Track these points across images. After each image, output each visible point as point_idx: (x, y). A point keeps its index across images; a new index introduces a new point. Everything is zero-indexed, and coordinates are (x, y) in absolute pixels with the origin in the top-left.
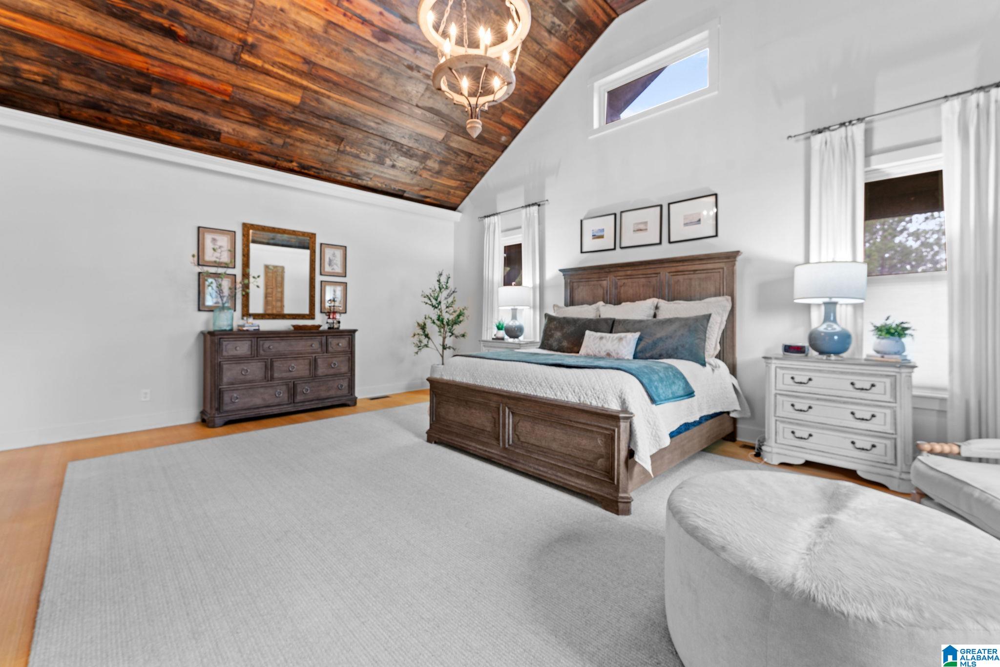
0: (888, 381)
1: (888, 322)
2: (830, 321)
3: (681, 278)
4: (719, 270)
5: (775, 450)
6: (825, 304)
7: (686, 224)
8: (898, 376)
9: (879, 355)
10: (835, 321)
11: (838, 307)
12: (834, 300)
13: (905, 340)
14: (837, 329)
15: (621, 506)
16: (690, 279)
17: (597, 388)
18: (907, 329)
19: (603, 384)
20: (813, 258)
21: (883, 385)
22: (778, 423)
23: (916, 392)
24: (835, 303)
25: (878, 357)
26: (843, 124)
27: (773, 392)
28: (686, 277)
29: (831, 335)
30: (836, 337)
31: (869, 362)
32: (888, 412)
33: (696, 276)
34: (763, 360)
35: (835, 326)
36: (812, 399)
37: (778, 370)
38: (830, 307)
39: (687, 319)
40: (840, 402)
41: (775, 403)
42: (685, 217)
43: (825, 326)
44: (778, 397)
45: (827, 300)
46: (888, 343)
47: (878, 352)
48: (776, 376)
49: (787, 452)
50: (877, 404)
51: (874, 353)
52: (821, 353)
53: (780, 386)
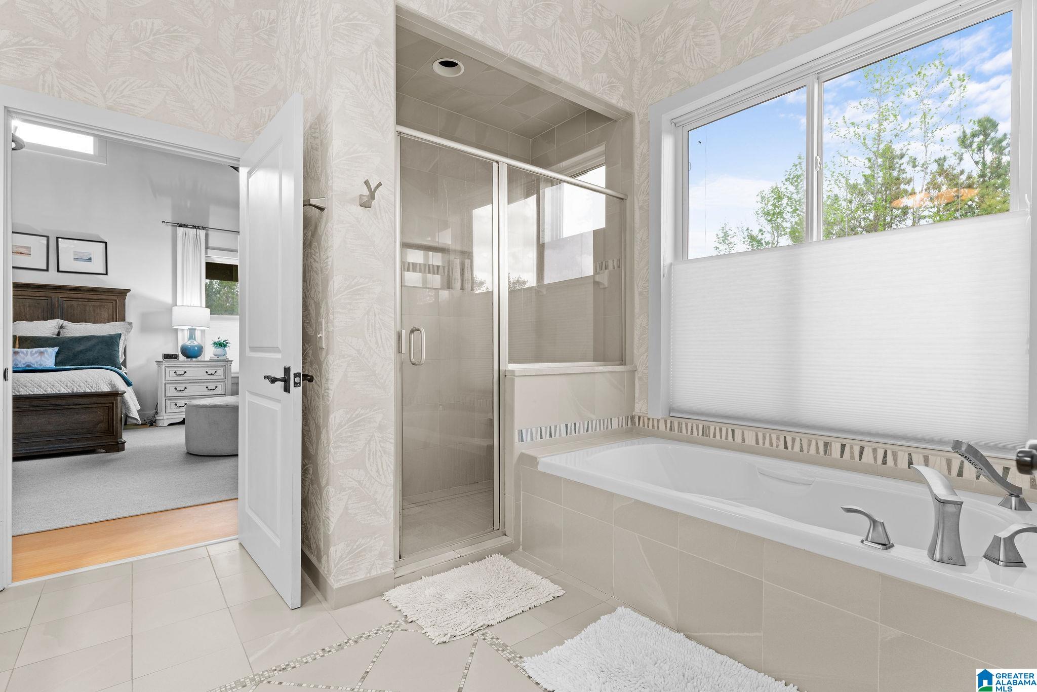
0: (222, 369)
1: (220, 339)
2: (193, 339)
3: (75, 303)
4: (112, 301)
5: (165, 418)
6: (189, 329)
7: (76, 259)
8: (226, 365)
9: (216, 357)
10: (195, 339)
11: (196, 331)
12: (194, 327)
13: (227, 349)
14: (196, 343)
15: (120, 446)
16: (85, 305)
17: (89, 380)
18: (227, 343)
19: (94, 378)
20: (179, 303)
21: (220, 370)
22: (167, 401)
23: (233, 375)
24: (195, 329)
25: (216, 358)
26: (194, 227)
27: (164, 382)
28: (80, 303)
29: (194, 347)
30: (196, 348)
31: (211, 361)
32: (222, 384)
33: (90, 303)
34: (156, 363)
35: (195, 342)
36: (185, 383)
37: (166, 368)
38: (192, 331)
39: (103, 337)
40: (201, 382)
41: (165, 389)
42: (75, 253)
43: (189, 342)
44: (167, 385)
45: (190, 327)
46: (219, 351)
47: (215, 355)
48: (165, 373)
49: (173, 417)
50: (218, 381)
51: (214, 356)
52: (188, 357)
53: (168, 378)
